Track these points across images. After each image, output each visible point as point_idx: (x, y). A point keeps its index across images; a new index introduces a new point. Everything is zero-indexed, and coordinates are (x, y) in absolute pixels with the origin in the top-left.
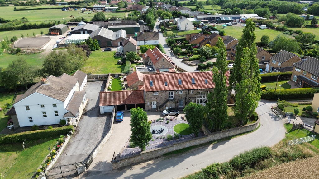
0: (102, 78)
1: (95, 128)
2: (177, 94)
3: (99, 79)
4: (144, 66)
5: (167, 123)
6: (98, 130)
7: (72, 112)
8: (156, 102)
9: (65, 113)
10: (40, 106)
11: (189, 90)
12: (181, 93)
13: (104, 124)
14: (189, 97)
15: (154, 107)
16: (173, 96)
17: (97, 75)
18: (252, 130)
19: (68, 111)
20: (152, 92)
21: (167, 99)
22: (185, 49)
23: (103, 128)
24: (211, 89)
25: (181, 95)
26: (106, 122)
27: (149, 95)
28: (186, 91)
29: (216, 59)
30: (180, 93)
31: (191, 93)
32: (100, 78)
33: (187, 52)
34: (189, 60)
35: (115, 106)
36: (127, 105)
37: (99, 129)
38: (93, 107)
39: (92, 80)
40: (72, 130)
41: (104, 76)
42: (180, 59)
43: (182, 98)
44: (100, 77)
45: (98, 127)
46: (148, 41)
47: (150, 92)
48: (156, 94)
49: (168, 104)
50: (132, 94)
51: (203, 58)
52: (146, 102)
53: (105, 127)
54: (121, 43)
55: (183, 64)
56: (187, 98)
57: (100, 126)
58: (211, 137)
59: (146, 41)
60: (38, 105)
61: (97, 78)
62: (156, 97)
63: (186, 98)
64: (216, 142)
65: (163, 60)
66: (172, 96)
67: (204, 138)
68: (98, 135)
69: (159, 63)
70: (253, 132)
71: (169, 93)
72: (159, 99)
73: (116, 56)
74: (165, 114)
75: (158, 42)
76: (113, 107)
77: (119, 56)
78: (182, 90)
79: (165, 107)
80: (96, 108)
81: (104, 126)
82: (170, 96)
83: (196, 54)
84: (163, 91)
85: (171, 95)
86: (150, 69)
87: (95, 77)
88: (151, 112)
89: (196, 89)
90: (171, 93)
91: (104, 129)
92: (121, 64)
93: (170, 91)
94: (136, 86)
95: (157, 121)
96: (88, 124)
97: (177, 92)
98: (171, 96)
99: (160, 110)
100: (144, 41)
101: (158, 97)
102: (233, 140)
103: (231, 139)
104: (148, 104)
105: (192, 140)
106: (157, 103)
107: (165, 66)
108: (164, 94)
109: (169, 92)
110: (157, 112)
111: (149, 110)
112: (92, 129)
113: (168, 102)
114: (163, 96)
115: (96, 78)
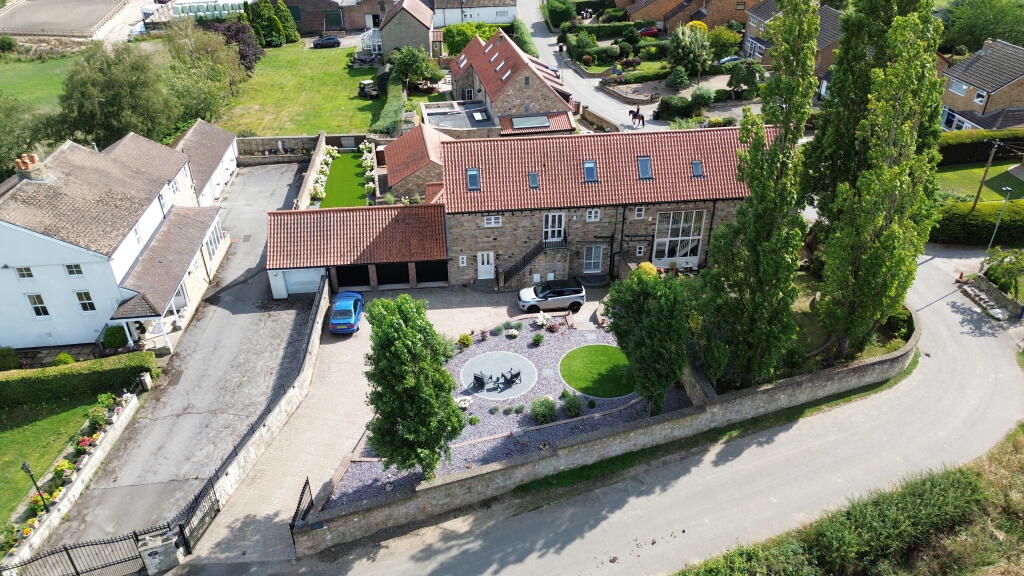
0: (292, 151)
1: (247, 361)
2: (576, 222)
3: (282, 155)
4: (455, 103)
5: (536, 343)
6: (258, 370)
7: (149, 297)
8: (492, 255)
9: (121, 299)
10: (13, 275)
11: (625, 206)
12: (593, 219)
13: (284, 345)
14: (626, 232)
15: (486, 272)
16: (562, 229)
17: (276, 140)
18: (887, 380)
19: (133, 294)
20: (475, 213)
21: (537, 242)
22: (613, 41)
23: (279, 361)
24: (715, 201)
25: (591, 227)
26: (291, 335)
27: (462, 225)
28: (612, 212)
29: (727, 78)
30: (588, 220)
31: (633, 216)
32: (286, 151)
33: (618, 50)
34: (627, 82)
35: (328, 268)
36: (379, 266)
37: (261, 363)
38: (249, 270)
39: (258, 157)
40: (148, 370)
41: (300, 144)
42: (593, 76)
43: (596, 237)
44: (287, 145)
45: (259, 354)
46: (475, 11)
47: (469, 213)
48: (492, 222)
49: (541, 261)
50: (396, 220)
51: (678, 75)
52: (452, 255)
53: (284, 358)
54: (376, 18)
55: (602, 97)
56: (618, 236)
57: (267, 354)
58: (717, 414)
59: (468, 11)
60: (6, 267)
61: (276, 152)
62: (494, 236)
63: (612, 238)
64: (735, 433)
65: (527, 79)
66: (556, 229)
67: (688, 419)
68: (254, 392)
69: (511, 92)
70: (890, 387)
71: (547, 217)
72: (505, 241)
73: (356, 66)
74: (527, 305)
75: (510, 15)
76: (323, 271)
77: (366, 66)
78: (599, 207)
79: (527, 274)
80: (259, 272)
81: (281, 353)
82: (550, 230)
83: (651, 58)
84: (522, 211)
85: (553, 227)
86: (478, 116)
87: (267, 147)
88: (475, 294)
89: (654, 204)
90: (554, 217)
91: (282, 364)
92: (372, 97)
93: (549, 209)
94: (418, 186)
95: (495, 333)
96: (219, 341)
97: (579, 213)
98: (553, 232)
99: (510, 287)
100: (459, 10)
101: (503, 234)
102: (807, 423)
103: (802, 421)
104: (463, 261)
105: (638, 428)
106: (497, 257)
107: (534, 106)
108: (526, 222)
109: (544, 214)
110: (496, 292)
111: (465, 286)
112: (235, 366)
113: (541, 257)
114: (520, 232)
115: (270, 152)
